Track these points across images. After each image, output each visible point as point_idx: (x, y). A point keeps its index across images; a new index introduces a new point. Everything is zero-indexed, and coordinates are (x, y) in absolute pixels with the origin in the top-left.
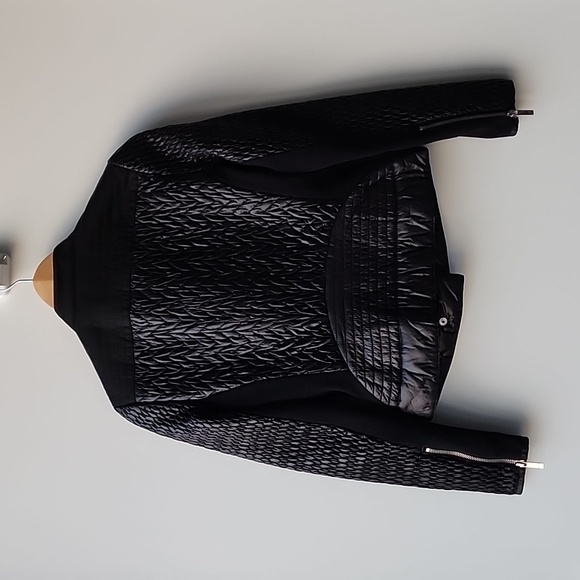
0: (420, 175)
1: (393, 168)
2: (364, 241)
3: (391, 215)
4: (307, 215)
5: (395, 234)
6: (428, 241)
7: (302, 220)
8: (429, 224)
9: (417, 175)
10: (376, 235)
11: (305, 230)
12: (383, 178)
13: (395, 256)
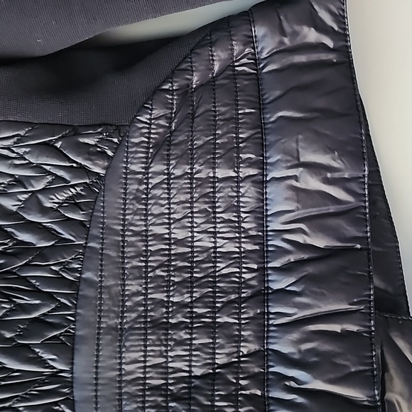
0: (324, 56)
1: (250, 41)
2: (179, 234)
3: (251, 164)
4: (29, 166)
5: (261, 215)
6: (352, 231)
7: (19, 181)
8: (354, 186)
9: (315, 57)
10: (211, 216)
11: (26, 206)
12: (229, 66)
13: (262, 272)
